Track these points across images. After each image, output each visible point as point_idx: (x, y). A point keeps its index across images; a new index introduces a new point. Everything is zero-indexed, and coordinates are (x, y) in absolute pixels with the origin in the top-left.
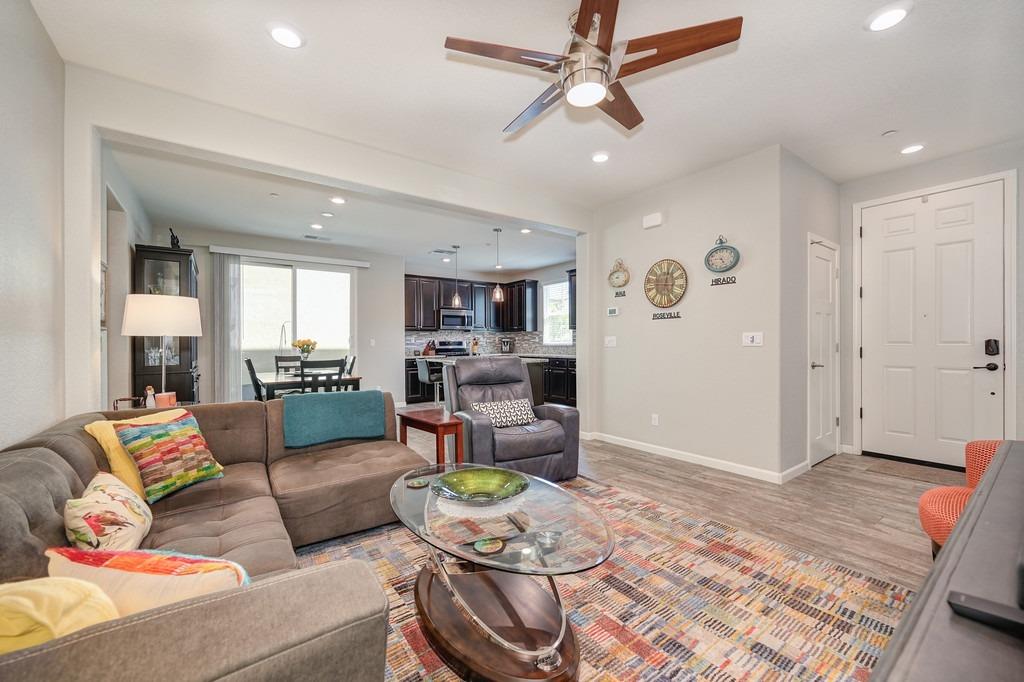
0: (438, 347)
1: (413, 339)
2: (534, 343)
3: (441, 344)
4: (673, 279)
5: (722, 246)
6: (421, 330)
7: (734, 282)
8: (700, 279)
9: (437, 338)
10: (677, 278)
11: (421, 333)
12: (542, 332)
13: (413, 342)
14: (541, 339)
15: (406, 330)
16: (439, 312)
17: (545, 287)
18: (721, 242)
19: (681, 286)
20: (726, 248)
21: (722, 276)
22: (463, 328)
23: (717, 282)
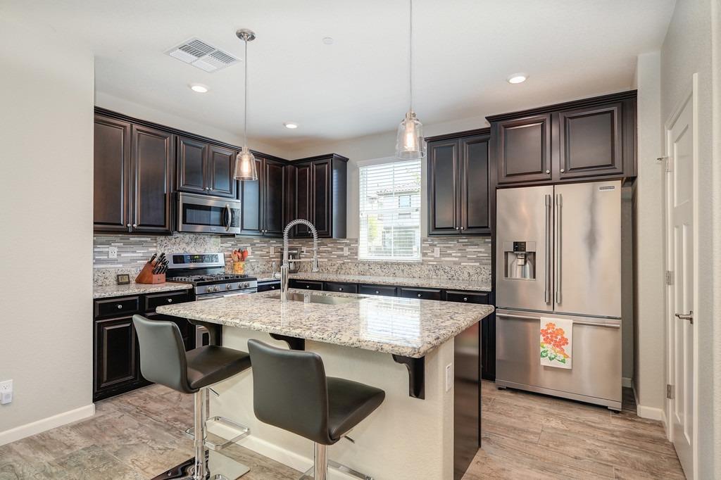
0: (171, 265)
1: (113, 251)
2: (340, 257)
3: (178, 259)
6: (136, 232)
9: (170, 247)
11: (134, 239)
12: (357, 241)
13: (113, 256)
14: (355, 252)
15: (96, 231)
16: (175, 198)
17: (361, 169)
22: (224, 230)
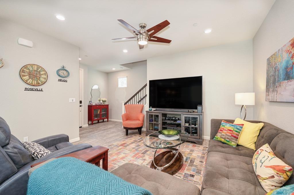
4: (40, 75)
5: (63, 69)
7: (66, 82)
8: (53, 78)
10: (42, 74)
18: (63, 67)
19: (45, 78)
20: (66, 70)
21: (62, 79)
23: (60, 80)
